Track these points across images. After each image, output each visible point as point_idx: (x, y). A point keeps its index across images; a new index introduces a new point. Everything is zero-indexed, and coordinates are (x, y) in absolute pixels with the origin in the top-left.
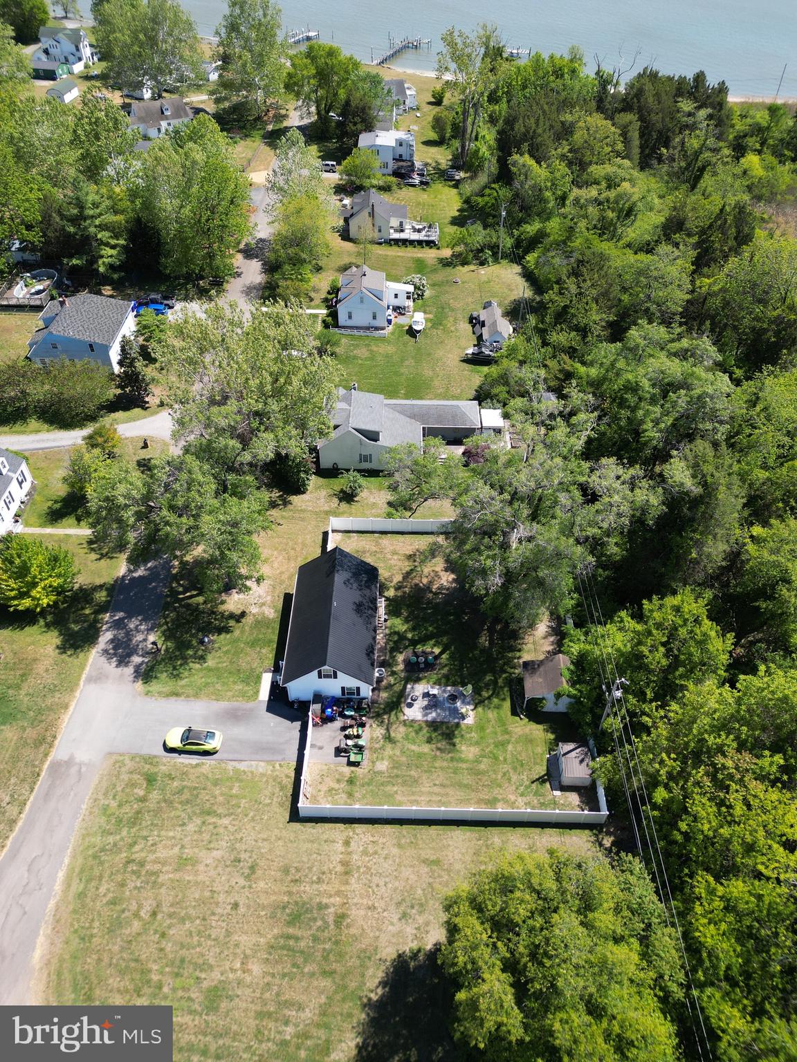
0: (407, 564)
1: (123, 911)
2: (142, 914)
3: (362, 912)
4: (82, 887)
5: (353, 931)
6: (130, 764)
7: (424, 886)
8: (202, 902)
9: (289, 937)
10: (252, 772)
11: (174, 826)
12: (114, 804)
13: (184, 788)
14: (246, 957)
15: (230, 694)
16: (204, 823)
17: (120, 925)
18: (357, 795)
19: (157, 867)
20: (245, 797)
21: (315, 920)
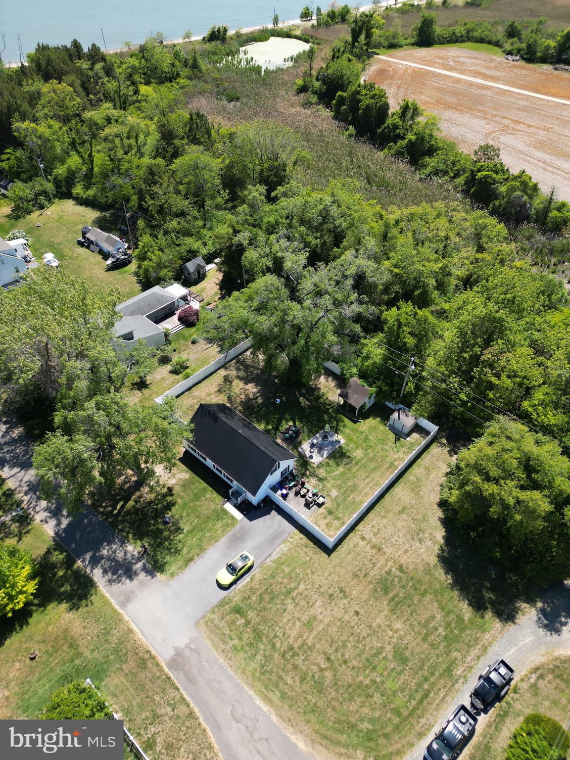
0: (222, 396)
1: (313, 676)
2: (323, 666)
3: (405, 557)
4: (278, 694)
5: (411, 567)
6: (216, 616)
7: (412, 522)
8: (341, 629)
9: (393, 599)
10: (283, 554)
11: (281, 615)
12: (236, 642)
13: (260, 595)
14: (389, 626)
15: (219, 532)
16: (293, 599)
17: (322, 684)
18: (340, 515)
19: (300, 641)
20: (295, 568)
21: (393, 580)
